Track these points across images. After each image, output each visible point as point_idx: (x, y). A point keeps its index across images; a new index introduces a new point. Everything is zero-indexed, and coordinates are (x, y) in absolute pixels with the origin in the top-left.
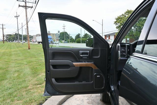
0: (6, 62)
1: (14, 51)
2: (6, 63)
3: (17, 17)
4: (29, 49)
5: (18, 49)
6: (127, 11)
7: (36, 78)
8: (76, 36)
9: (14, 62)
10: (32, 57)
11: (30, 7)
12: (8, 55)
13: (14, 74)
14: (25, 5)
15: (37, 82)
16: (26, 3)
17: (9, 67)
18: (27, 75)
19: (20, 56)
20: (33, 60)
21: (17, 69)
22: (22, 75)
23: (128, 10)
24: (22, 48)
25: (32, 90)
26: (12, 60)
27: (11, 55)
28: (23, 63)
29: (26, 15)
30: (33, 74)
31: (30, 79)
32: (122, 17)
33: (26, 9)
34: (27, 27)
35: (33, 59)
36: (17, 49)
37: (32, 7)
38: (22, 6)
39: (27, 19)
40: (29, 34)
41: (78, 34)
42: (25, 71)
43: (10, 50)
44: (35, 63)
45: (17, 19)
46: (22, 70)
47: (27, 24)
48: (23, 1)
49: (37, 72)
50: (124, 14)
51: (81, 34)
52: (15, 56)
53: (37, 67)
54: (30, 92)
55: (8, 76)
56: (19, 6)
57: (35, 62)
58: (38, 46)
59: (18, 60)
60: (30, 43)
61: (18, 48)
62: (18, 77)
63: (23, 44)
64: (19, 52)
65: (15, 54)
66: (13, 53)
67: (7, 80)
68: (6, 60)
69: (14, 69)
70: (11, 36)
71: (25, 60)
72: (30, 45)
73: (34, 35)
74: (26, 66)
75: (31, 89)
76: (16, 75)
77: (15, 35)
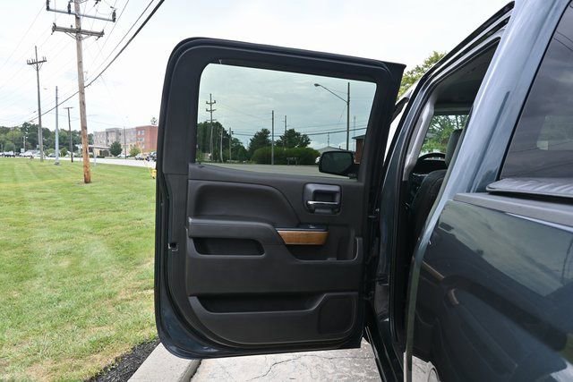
0: (15, 224)
1: (32, 190)
2: (15, 228)
3: (35, 63)
4: (87, 181)
5: (44, 182)
6: (433, 56)
7: (134, 273)
8: (252, 137)
9: (43, 224)
10: (103, 210)
11: (92, 34)
12: (12, 203)
13: (56, 263)
14: (74, 27)
15: (140, 283)
16: (78, 18)
17: (30, 241)
18: (103, 265)
19: (58, 206)
20: (110, 219)
21: (61, 246)
22: (85, 263)
23: (436, 53)
24: (59, 178)
25: (131, 303)
26: (34, 218)
27: (22, 202)
28: (76, 227)
29: (80, 63)
30: (121, 260)
31: (116, 275)
32: (414, 76)
33: (79, 39)
34: (83, 104)
35: (110, 217)
36: (42, 183)
37: (101, 34)
38: (65, 30)
39: (81, 74)
40: (86, 128)
41: (260, 131)
42: (91, 252)
43: (12, 185)
44: (121, 227)
45: (37, 70)
46: (80, 249)
47: (82, 93)
48: (69, 12)
49: (133, 254)
50: (421, 67)
51: (271, 131)
52: (41, 205)
53: (130, 239)
54: (128, 306)
55: (39, 268)
56: (55, 28)
57: (120, 224)
58: (119, 174)
59: (55, 219)
60: (91, 160)
61: (42, 178)
62: (75, 270)
63: (57, 164)
64: (50, 192)
65: (36, 199)
66: (30, 195)
67: (40, 280)
68: (13, 219)
69: (50, 248)
70: (9, 134)
71: (81, 220)
72: (91, 170)
73: (96, 133)
74: (91, 237)
75: (127, 300)
76: (65, 263)
77: (21, 128)
